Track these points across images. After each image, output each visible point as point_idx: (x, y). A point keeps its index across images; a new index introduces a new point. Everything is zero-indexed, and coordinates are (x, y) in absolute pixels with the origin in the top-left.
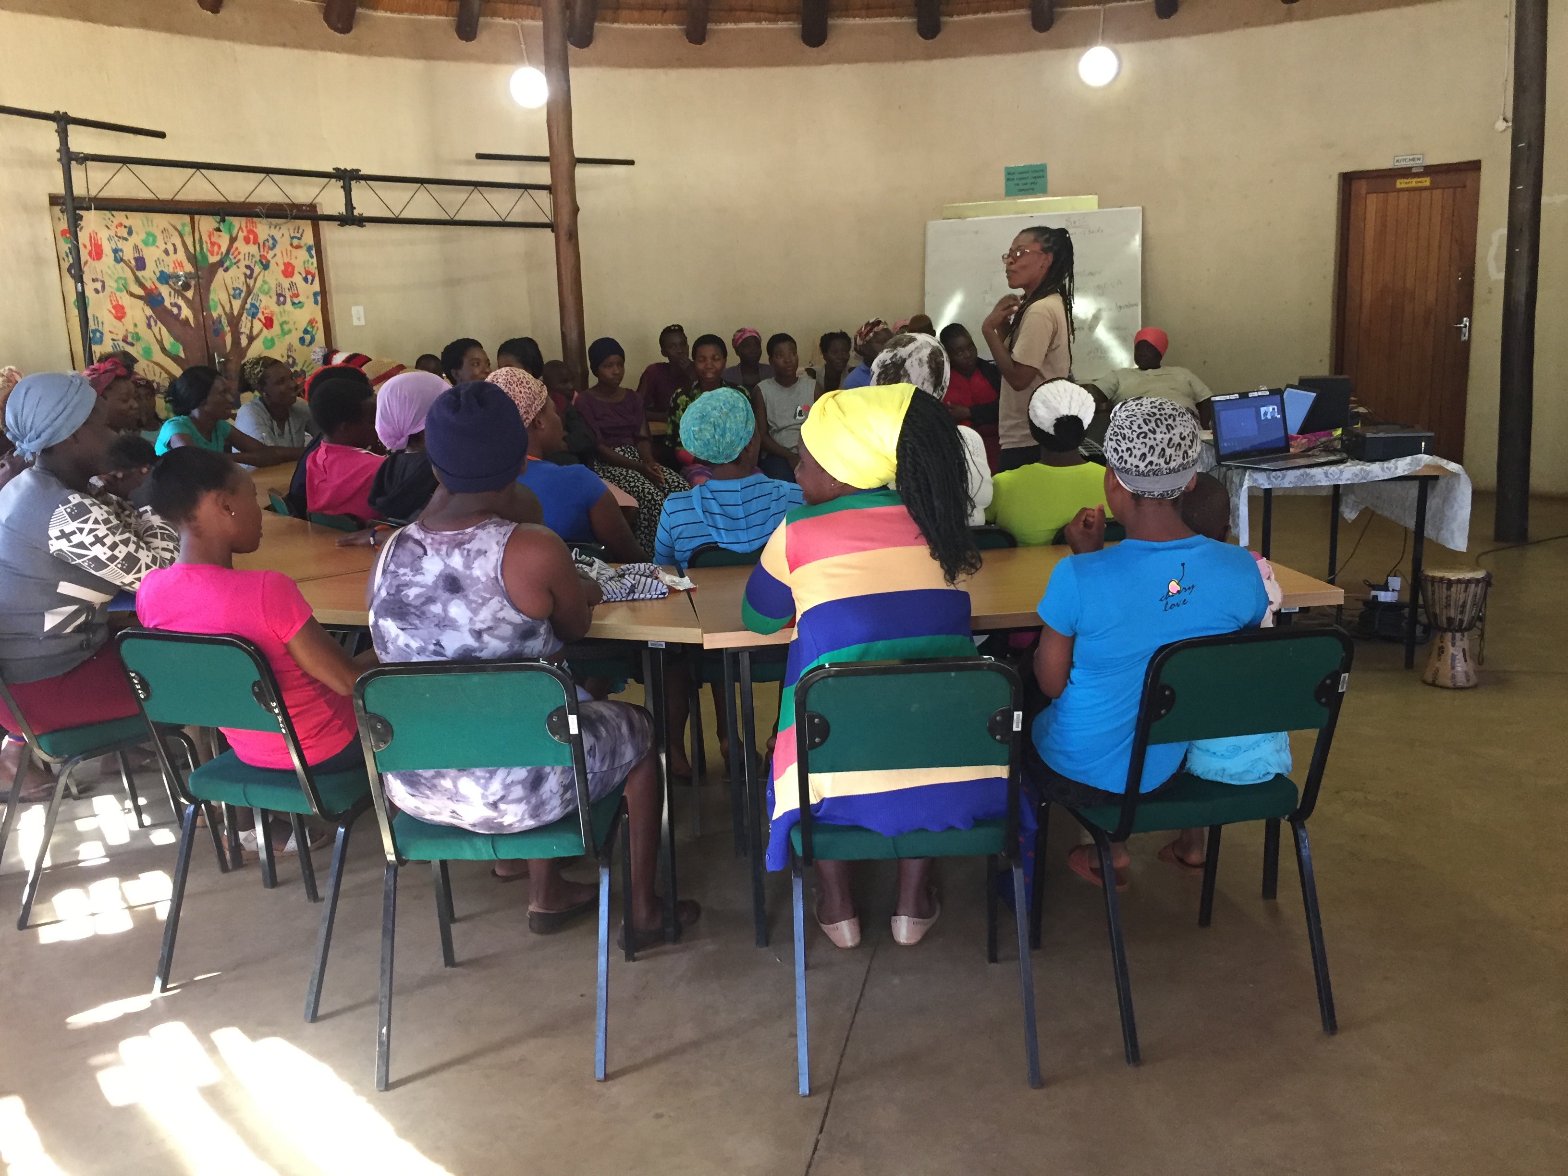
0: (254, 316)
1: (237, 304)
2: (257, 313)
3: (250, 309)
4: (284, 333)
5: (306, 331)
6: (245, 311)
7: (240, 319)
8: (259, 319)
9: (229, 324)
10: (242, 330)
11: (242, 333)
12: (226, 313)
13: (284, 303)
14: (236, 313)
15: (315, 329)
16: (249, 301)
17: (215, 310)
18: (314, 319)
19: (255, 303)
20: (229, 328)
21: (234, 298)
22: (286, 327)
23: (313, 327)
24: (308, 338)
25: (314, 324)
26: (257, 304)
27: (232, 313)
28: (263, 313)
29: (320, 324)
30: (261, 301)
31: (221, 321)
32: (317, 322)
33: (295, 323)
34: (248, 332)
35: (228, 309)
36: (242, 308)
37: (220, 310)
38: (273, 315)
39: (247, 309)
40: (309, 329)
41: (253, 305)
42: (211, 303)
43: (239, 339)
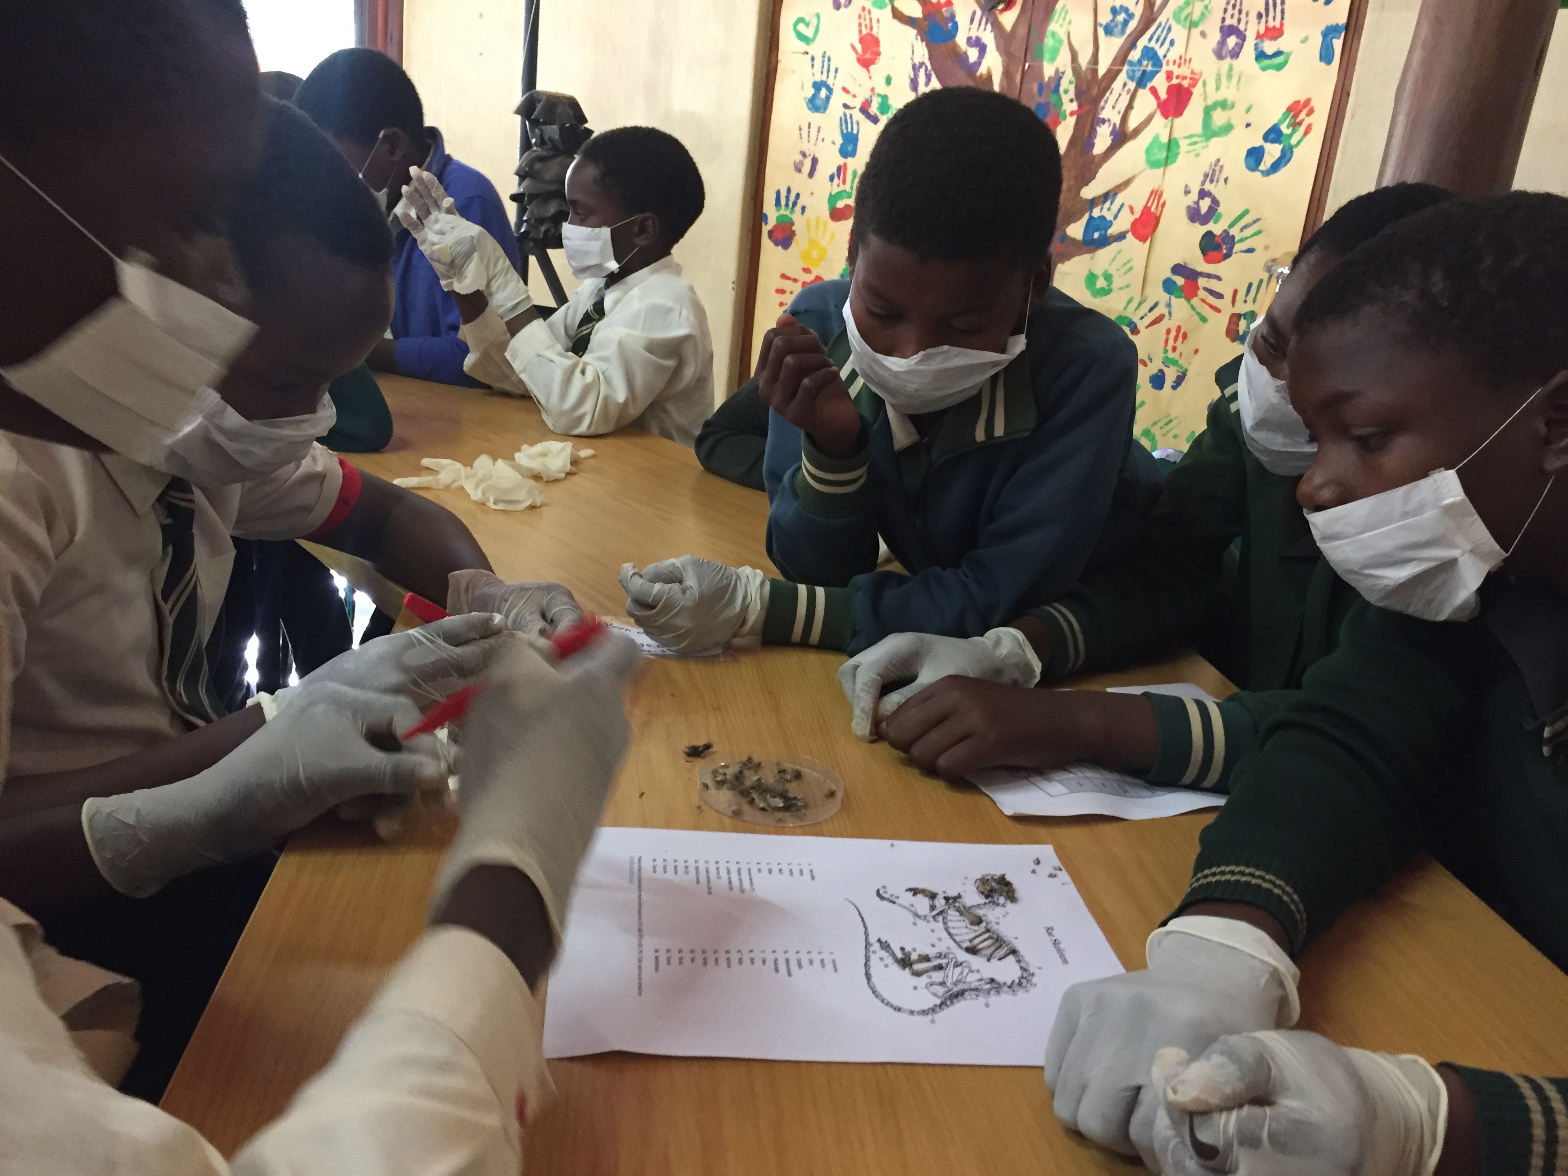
0: (1141, 82)
1: (1110, 48)
2: (1154, 74)
3: (1140, 62)
4: (1209, 132)
5: (1273, 134)
6: (1126, 67)
7: (1108, 87)
8: (1154, 91)
9: (1080, 95)
10: (1104, 115)
11: (1103, 121)
12: (1076, 69)
13: (1235, 54)
14: (1102, 70)
15: (1302, 130)
16: (1142, 43)
17: (1053, 59)
18: (1308, 101)
19: (1157, 47)
20: (1074, 106)
21: (1109, 31)
22: (1219, 118)
23: (1295, 125)
24: (1273, 151)
25: (1302, 115)
26: (1161, 53)
27: (1095, 71)
28: (1169, 75)
29: (1319, 121)
30: (1172, 43)
31: (1058, 85)
32: (1311, 112)
33: (1248, 111)
34: (1116, 119)
35: (1084, 60)
36: (1121, 59)
37: (1063, 61)
38: (1194, 82)
39: (1131, 64)
40: (1285, 129)
41: (1149, 54)
42: (1049, 41)
43: (1093, 133)
